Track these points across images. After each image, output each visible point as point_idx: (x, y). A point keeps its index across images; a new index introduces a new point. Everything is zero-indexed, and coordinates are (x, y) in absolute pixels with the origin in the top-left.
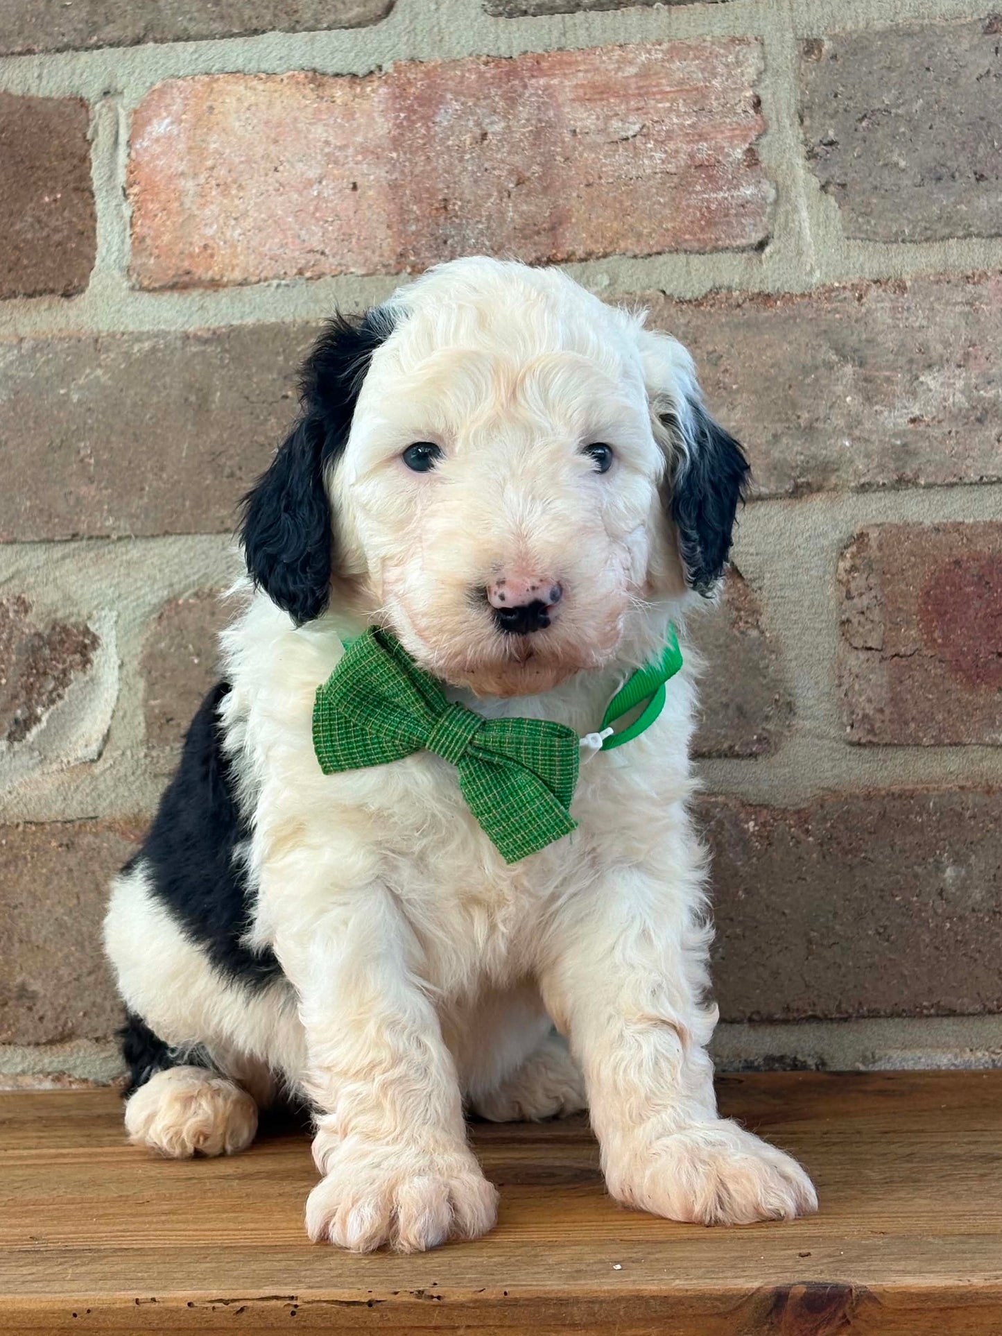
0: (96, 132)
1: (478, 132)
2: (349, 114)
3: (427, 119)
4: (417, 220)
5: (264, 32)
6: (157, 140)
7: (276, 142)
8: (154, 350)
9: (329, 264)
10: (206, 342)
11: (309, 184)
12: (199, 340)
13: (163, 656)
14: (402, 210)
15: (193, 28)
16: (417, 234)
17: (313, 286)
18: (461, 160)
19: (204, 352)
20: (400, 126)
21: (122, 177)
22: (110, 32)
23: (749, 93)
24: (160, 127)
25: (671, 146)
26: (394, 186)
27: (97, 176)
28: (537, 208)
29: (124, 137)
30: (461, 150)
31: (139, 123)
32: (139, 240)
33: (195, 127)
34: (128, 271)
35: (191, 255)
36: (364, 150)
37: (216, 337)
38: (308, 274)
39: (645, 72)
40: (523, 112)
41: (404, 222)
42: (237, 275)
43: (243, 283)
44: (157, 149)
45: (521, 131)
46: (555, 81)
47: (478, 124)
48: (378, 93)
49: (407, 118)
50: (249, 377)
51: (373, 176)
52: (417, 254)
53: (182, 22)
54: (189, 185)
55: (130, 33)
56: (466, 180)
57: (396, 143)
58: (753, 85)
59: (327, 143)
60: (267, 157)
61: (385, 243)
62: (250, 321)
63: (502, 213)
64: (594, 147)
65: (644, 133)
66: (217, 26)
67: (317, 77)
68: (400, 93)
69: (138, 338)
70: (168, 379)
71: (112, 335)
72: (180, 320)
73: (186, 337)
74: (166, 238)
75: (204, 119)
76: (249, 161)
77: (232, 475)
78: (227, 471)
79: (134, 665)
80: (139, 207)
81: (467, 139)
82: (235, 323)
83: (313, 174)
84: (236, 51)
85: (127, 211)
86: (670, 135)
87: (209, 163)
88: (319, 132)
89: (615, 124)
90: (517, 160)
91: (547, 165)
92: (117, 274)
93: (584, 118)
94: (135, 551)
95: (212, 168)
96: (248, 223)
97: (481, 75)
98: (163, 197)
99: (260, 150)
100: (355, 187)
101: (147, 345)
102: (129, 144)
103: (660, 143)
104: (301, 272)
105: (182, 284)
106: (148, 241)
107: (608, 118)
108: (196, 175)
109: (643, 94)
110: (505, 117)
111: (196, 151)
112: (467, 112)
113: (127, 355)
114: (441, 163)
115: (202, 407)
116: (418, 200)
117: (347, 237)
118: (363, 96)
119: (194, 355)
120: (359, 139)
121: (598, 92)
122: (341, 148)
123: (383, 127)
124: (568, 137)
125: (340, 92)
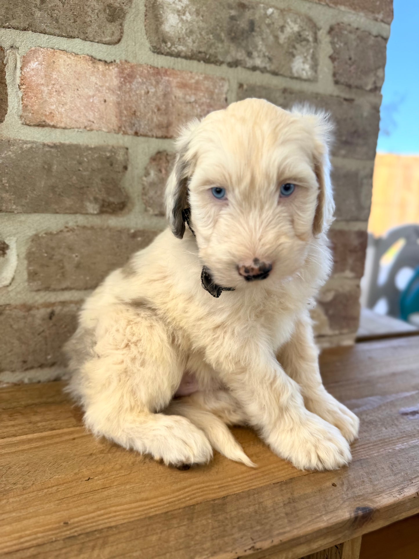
0: (7, 61)
1: (146, 90)
2: (104, 75)
3: (130, 82)
4: (126, 116)
5: (74, 38)
6: (33, 70)
7: (78, 79)
8: (32, 148)
9: (95, 126)
10: (52, 147)
11: (90, 97)
12: (49, 146)
13: (33, 253)
14: (121, 112)
15: (48, 30)
16: (126, 121)
17: (90, 133)
18: (141, 99)
19: (50, 151)
20: (121, 83)
21: (18, 81)
22: (14, 23)
23: (224, 96)
24: (33, 64)
25: (203, 107)
26: (119, 103)
27: (8, 79)
28: (163, 119)
29: (19, 65)
30: (141, 96)
31: (25, 62)
32: (25, 106)
33: (48, 67)
34: (21, 117)
35: (46, 115)
36: (109, 89)
37: (55, 146)
38: (88, 129)
39: (197, 82)
40: (161, 87)
41: (121, 116)
42: (63, 125)
43: (65, 128)
44: (32, 73)
45: (160, 93)
46: (171, 79)
47: (147, 88)
48: (114, 70)
49: (124, 81)
50: (67, 162)
51: (112, 98)
52: (125, 127)
53: (43, 26)
54: (45, 89)
55: (22, 25)
56: (142, 106)
57: (120, 88)
58: (226, 93)
59: (96, 84)
60: (74, 84)
61: (114, 121)
62: (67, 142)
63: (152, 119)
64: (181, 103)
65: (196, 102)
66: (57, 31)
67: (93, 59)
68: (121, 71)
69: (26, 142)
70: (37, 159)
71: (15, 140)
72: (42, 138)
73: (44, 145)
74: (36, 107)
75: (51, 65)
76: (68, 84)
77: (60, 195)
78: (58, 193)
79: (23, 255)
80: (25, 93)
81: (143, 92)
82: (62, 142)
83: (91, 93)
84: (64, 43)
85: (21, 95)
86: (203, 104)
87: (53, 82)
88: (93, 79)
89: (188, 97)
90: (158, 102)
91: (167, 105)
92: (16, 117)
93: (179, 93)
94: (23, 217)
95: (54, 84)
96: (67, 107)
97: (148, 72)
98: (35, 91)
99: (72, 82)
100: (105, 101)
101: (29, 146)
102: (21, 69)
103: (200, 106)
104: (85, 127)
105: (41, 125)
106: (29, 107)
107: (185, 95)
108: (48, 86)
109: (196, 89)
110: (155, 87)
111: (48, 76)
112: (143, 83)
113: (21, 148)
114: (134, 99)
115: (49, 170)
116: (126, 109)
117: (101, 118)
118: (109, 69)
119: (47, 151)
120: (107, 84)
121: (183, 86)
122: (101, 86)
123: (116, 82)
124: (173, 98)
125: (101, 67)
